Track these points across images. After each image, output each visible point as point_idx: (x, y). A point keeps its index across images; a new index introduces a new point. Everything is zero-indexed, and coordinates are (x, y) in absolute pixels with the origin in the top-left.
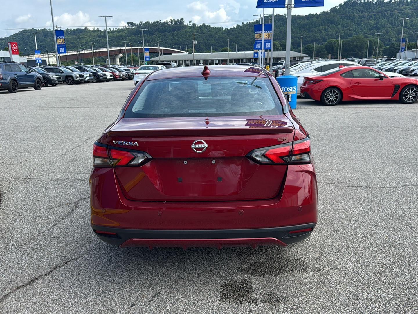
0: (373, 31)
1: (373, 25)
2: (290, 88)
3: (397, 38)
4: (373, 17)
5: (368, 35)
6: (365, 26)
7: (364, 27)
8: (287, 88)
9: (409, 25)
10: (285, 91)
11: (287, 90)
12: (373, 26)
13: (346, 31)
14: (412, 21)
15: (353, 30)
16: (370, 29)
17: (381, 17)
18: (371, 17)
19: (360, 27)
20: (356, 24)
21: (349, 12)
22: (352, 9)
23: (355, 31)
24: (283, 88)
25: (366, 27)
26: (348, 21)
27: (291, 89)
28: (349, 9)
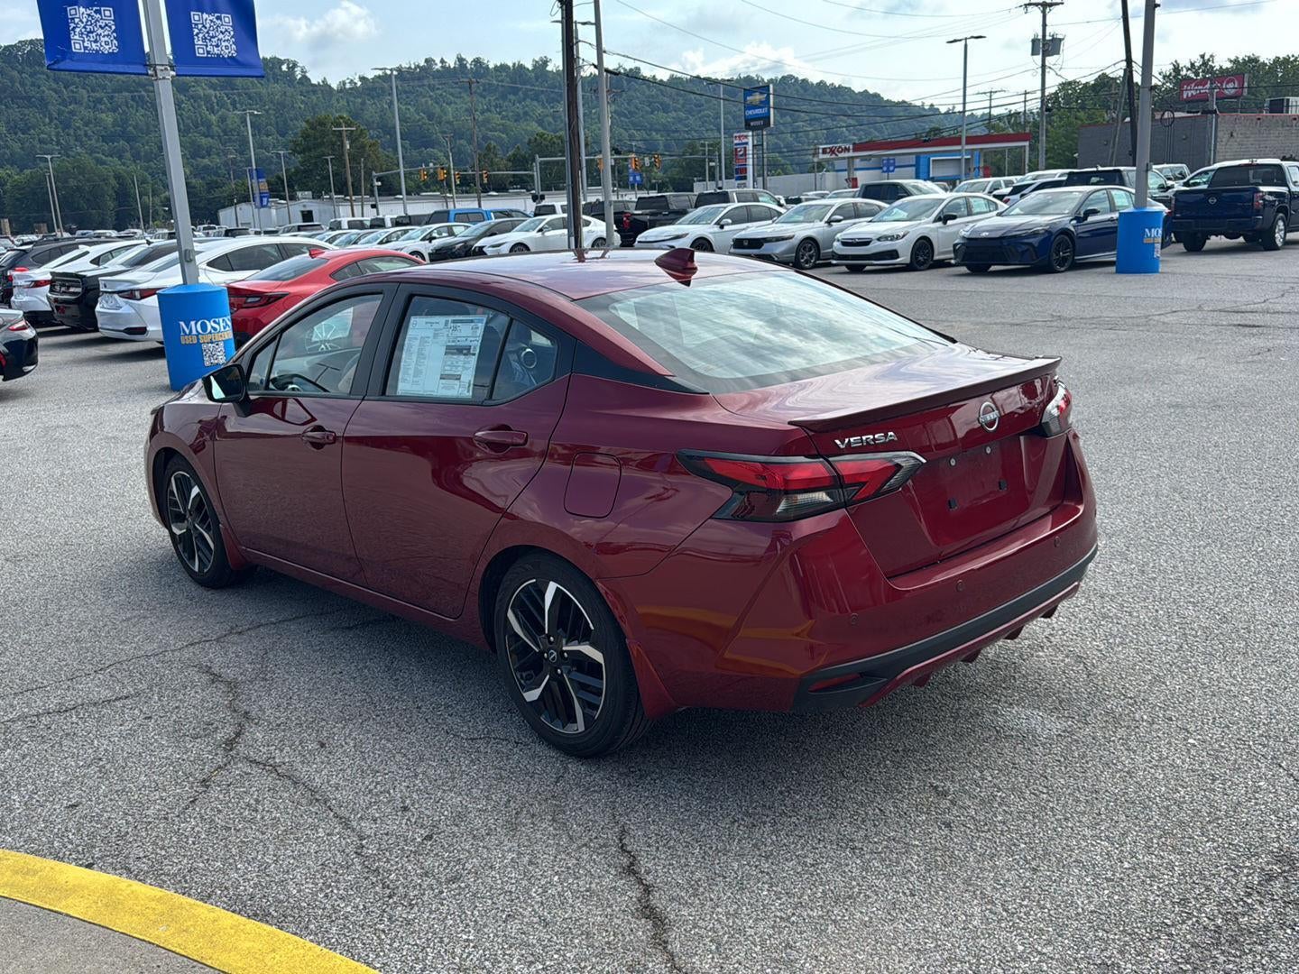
0: (115, 144)
1: (113, 127)
2: (215, 322)
3: (192, 166)
4: (106, 101)
5: (104, 157)
6: (87, 128)
7: (85, 131)
8: (207, 322)
9: (217, 128)
10: (201, 332)
11: (209, 328)
12: (112, 130)
13: (27, 144)
14: (223, 119)
15: (52, 140)
16: (104, 139)
17: (132, 102)
18: (100, 101)
19: (72, 132)
20: (55, 121)
21: (23, 84)
22: (31, 75)
23: (58, 143)
24: (193, 323)
25: (89, 132)
26: (26, 112)
27: (219, 324)
28: (20, 72)
